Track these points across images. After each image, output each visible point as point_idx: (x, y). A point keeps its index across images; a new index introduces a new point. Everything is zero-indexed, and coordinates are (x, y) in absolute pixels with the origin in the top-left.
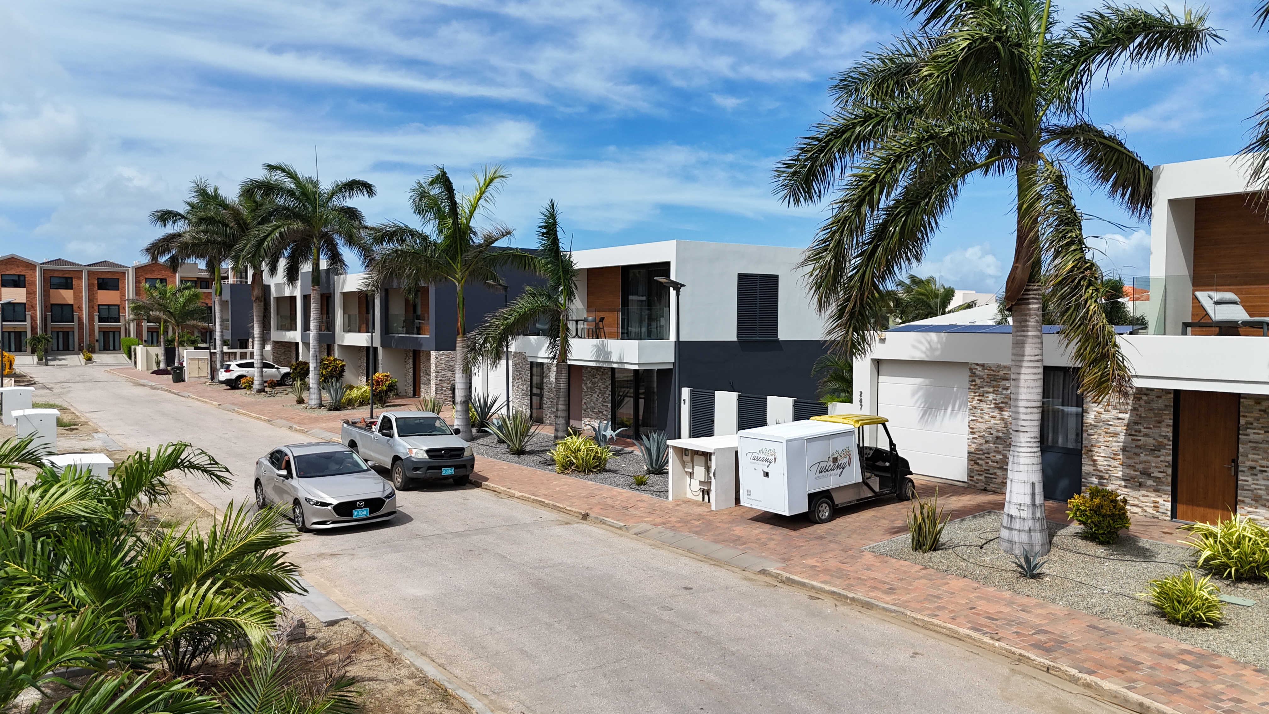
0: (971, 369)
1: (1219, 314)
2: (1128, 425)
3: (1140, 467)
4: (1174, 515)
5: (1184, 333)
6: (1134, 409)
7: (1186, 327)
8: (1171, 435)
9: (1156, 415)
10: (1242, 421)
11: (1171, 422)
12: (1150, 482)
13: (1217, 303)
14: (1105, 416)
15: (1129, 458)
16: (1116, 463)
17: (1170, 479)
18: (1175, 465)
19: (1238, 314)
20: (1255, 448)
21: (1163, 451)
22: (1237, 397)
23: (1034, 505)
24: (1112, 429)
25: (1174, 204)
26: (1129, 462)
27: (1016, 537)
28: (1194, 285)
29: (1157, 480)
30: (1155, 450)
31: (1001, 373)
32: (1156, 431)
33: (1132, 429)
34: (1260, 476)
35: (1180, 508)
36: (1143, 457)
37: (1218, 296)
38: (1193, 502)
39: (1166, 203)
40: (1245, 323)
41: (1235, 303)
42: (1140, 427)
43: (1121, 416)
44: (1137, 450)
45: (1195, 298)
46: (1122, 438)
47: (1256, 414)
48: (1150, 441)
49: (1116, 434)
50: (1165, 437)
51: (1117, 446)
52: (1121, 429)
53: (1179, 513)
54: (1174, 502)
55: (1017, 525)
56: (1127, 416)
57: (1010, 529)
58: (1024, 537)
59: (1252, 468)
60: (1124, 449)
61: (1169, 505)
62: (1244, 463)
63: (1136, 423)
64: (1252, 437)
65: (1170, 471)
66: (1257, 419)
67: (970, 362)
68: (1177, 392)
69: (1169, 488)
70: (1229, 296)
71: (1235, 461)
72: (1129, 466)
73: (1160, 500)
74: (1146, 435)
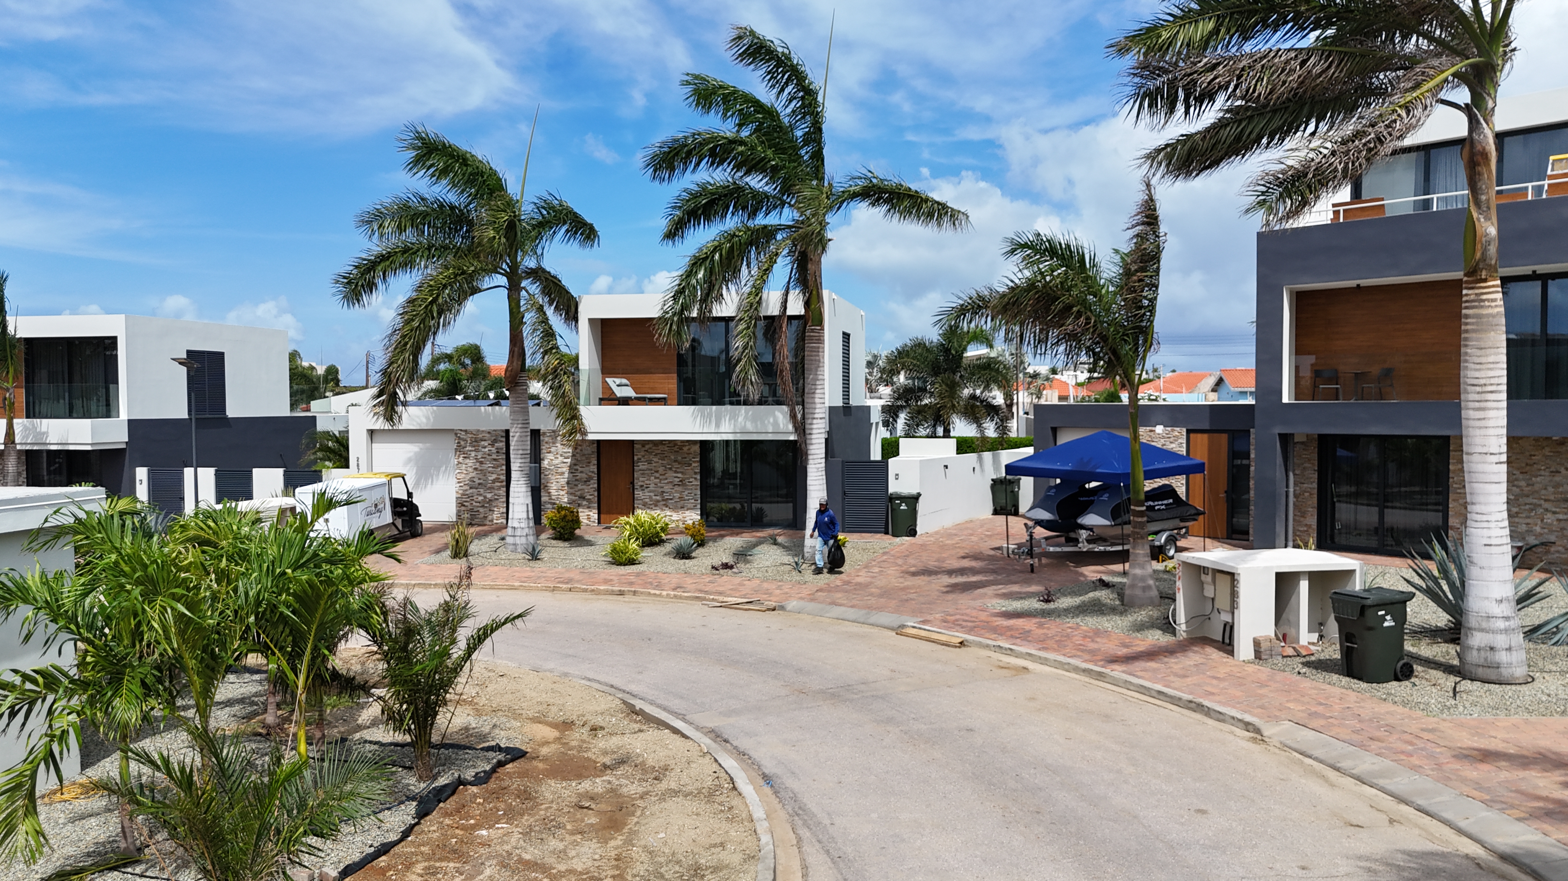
0: (456, 434)
1: (620, 392)
2: (570, 466)
3: (578, 493)
4: (599, 523)
5: (600, 404)
6: (573, 456)
7: (602, 401)
8: (596, 470)
9: (587, 458)
10: (636, 458)
11: (596, 462)
12: (585, 503)
13: (618, 386)
14: (556, 462)
15: (571, 488)
16: (562, 493)
17: (596, 499)
18: (599, 490)
19: (629, 392)
20: (642, 474)
21: (592, 481)
22: (632, 442)
23: (528, 518)
24: (560, 470)
25: (592, 321)
26: (572, 491)
27: (518, 541)
28: (603, 373)
29: (589, 500)
30: (587, 481)
31: (480, 436)
32: (587, 468)
33: (572, 469)
34: (646, 490)
35: (602, 516)
36: (580, 487)
37: (618, 381)
38: (609, 512)
39: (587, 321)
40: (636, 398)
41: (627, 385)
42: (577, 467)
43: (565, 460)
44: (576, 483)
45: (605, 383)
46: (566, 475)
47: (643, 453)
48: (584, 475)
49: (563, 473)
50: (593, 472)
51: (563, 481)
52: (566, 469)
53: (602, 521)
54: (599, 514)
55: (518, 533)
56: (569, 460)
57: (514, 536)
58: (523, 540)
59: (642, 486)
60: (568, 483)
61: (596, 516)
62: (638, 484)
63: (575, 465)
64: (641, 467)
65: (596, 494)
66: (643, 456)
67: (455, 428)
68: (599, 441)
69: (596, 505)
70: (624, 381)
71: (633, 483)
72: (571, 494)
73: (591, 513)
74: (581, 472)
